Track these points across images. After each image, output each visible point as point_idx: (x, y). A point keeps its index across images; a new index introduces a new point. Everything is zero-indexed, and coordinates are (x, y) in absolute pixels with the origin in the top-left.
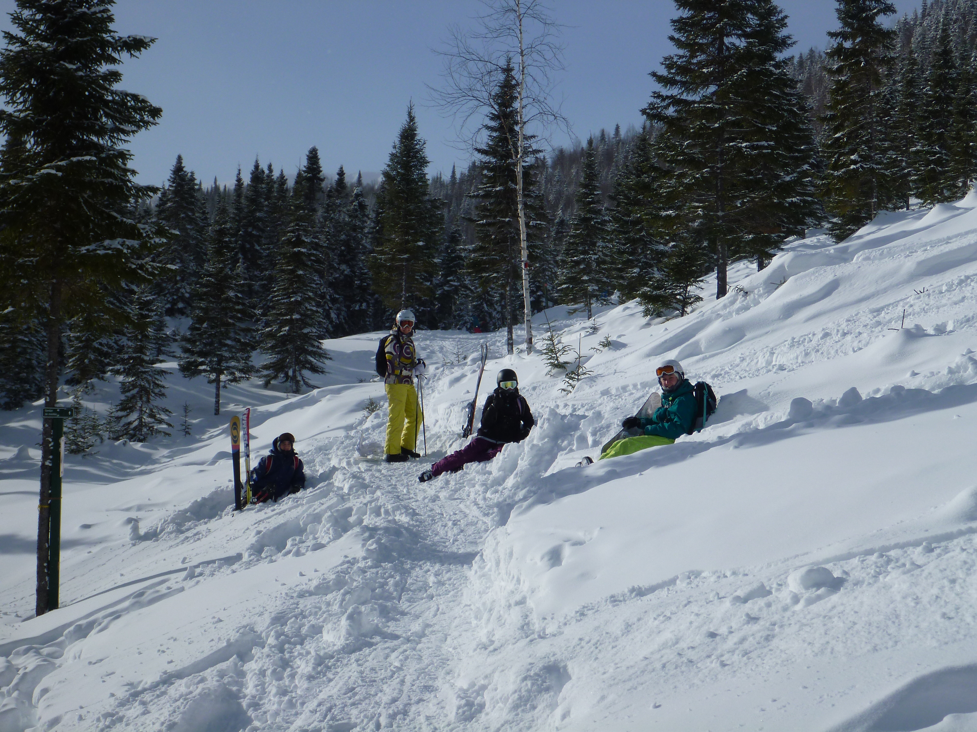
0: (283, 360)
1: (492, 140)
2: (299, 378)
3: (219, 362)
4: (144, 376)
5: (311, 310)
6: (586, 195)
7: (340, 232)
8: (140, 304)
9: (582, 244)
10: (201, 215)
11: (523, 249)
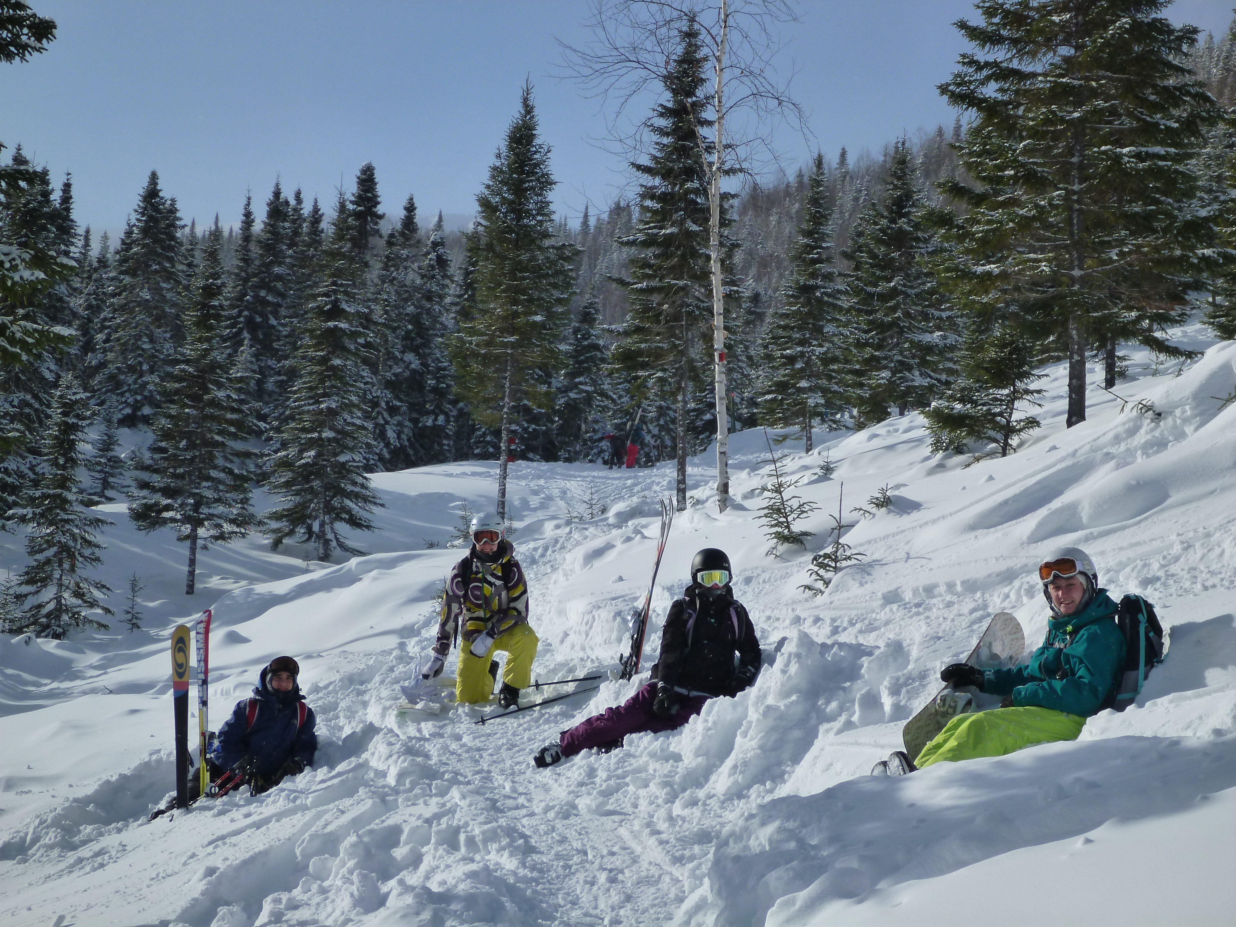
0: (304, 506)
1: (660, 150)
2: (330, 536)
3: (196, 507)
4: (67, 527)
5: (354, 424)
6: (809, 248)
7: (406, 300)
8: (64, 405)
9: (800, 328)
10: (185, 268)
11: (718, 328)
